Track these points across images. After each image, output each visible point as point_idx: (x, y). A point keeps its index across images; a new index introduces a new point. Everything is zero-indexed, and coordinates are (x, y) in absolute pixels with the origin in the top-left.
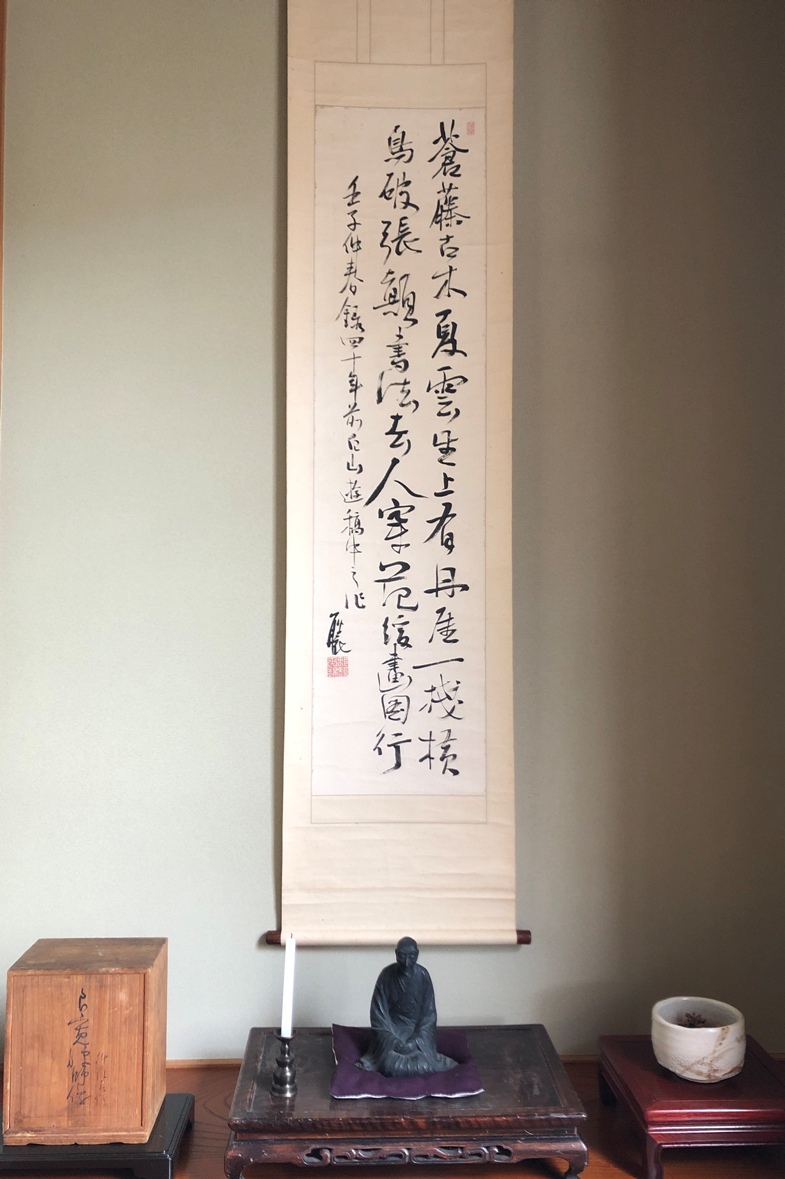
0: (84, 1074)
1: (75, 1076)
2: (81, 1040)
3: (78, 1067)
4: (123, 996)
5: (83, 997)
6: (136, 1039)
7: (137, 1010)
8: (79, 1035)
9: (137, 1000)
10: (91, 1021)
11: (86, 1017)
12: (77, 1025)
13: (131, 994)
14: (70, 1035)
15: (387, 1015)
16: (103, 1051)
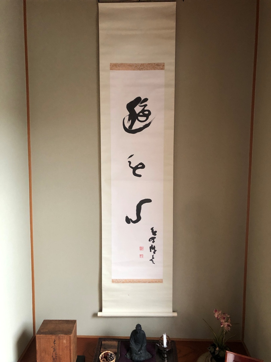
0: (56, 359)
1: (54, 359)
2: (55, 351)
3: (55, 357)
4: (65, 341)
5: (55, 341)
6: (69, 351)
7: (69, 345)
8: (54, 350)
9: (68, 342)
10: (57, 347)
11: (56, 346)
12: (54, 347)
13: (67, 341)
14: (52, 350)
15: (134, 343)
16: (60, 354)
